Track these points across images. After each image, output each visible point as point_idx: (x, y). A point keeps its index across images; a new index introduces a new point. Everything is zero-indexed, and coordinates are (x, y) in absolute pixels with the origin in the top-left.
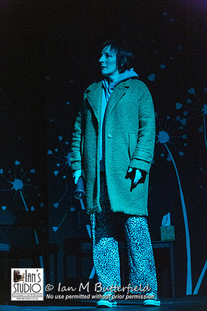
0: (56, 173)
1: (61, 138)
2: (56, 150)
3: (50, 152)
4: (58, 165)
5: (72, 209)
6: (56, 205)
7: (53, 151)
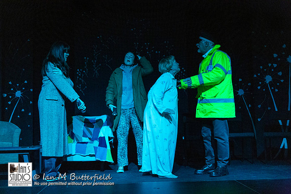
0: (259, 88)
1: (261, 67)
2: (259, 74)
3: (255, 76)
4: (260, 83)
5: (269, 108)
6: (259, 106)
7: (257, 75)
